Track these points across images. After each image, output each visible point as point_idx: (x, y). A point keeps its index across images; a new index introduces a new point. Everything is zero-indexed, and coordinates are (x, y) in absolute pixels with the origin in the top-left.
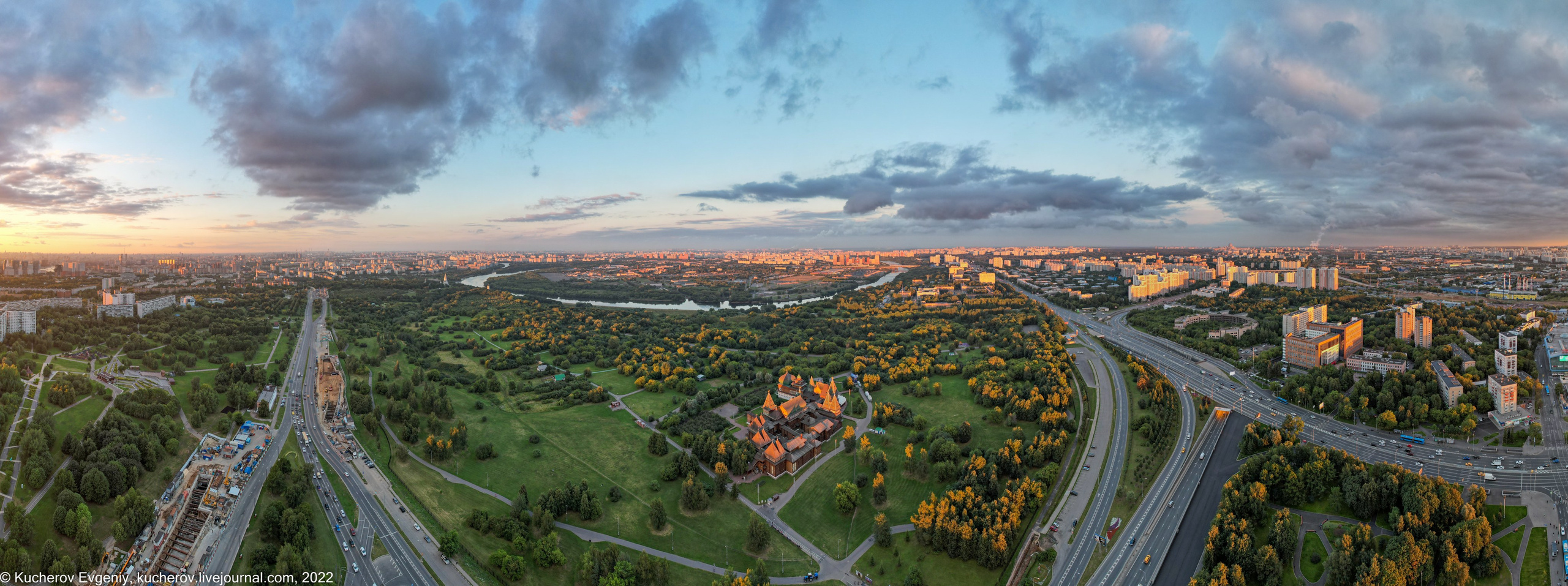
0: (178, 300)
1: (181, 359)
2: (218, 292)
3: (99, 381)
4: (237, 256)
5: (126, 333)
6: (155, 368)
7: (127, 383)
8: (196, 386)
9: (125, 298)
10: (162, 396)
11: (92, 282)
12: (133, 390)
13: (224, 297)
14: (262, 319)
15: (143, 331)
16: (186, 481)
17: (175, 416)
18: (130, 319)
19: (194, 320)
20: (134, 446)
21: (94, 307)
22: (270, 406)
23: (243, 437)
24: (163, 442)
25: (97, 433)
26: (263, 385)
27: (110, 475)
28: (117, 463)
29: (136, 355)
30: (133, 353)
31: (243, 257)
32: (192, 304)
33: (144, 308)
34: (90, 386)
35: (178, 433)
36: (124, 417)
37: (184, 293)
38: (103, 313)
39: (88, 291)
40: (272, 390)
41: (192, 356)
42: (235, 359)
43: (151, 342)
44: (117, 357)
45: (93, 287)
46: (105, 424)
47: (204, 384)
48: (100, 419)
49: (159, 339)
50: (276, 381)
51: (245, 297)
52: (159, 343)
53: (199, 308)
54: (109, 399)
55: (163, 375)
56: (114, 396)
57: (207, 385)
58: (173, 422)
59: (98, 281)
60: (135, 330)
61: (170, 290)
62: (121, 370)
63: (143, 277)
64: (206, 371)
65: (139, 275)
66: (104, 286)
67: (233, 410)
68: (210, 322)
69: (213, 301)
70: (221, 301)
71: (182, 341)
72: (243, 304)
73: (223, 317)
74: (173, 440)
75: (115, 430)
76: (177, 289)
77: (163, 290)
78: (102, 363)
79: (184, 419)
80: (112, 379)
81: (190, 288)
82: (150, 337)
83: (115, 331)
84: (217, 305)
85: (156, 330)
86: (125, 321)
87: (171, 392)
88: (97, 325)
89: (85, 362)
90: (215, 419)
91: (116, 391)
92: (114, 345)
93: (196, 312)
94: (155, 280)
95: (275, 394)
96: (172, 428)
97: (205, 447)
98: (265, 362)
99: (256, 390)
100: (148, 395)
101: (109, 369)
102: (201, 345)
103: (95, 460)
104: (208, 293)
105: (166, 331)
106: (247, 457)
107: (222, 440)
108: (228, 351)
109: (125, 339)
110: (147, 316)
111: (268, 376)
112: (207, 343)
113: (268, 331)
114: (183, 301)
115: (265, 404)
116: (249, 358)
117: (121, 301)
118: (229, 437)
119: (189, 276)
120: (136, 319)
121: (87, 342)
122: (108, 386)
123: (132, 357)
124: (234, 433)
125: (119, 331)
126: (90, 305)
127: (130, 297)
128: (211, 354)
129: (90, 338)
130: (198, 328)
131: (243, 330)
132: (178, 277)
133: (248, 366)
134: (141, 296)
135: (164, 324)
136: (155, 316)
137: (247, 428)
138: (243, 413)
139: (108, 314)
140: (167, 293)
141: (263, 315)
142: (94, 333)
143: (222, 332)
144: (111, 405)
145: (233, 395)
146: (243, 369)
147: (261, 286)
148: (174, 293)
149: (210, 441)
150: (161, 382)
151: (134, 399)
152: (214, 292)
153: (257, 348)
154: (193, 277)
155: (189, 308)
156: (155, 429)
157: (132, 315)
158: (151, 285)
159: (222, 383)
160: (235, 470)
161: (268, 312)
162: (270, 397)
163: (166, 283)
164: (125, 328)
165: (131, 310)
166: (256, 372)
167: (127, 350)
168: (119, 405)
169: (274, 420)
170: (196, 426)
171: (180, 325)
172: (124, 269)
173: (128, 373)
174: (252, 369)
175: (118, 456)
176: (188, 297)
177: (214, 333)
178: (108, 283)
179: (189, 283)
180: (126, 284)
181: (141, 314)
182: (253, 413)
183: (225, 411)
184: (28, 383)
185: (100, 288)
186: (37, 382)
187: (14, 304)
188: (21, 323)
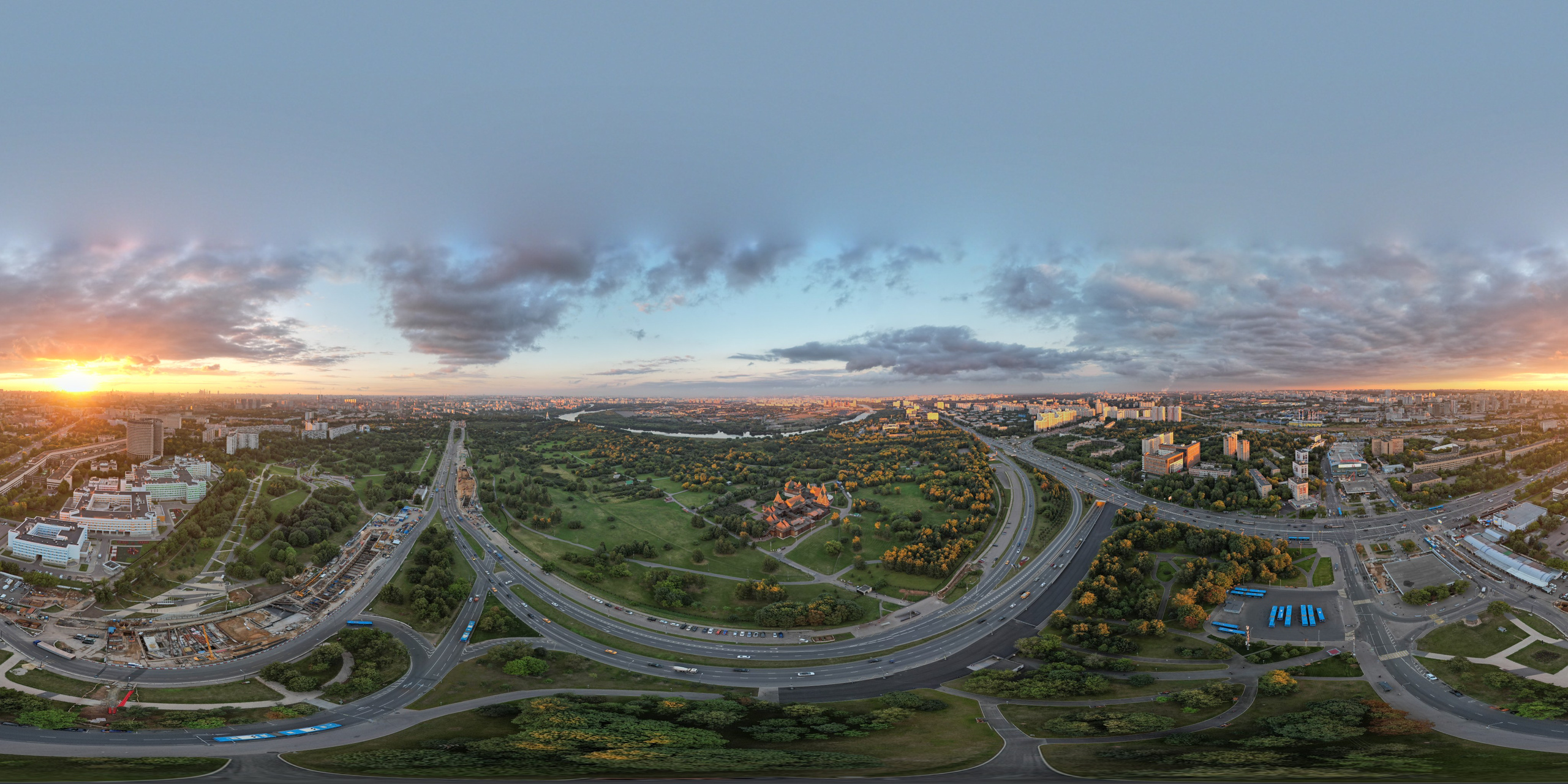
0: (358, 427)
1: (359, 468)
2: (387, 422)
3: (303, 481)
4: (400, 398)
5: (321, 449)
6: (341, 474)
7: (321, 483)
8: (370, 485)
9: (321, 426)
10: (346, 491)
11: (298, 414)
12: (326, 486)
13: (391, 426)
14: (417, 441)
15: (333, 448)
16: (362, 537)
17: (355, 502)
18: (324, 440)
19: (369, 441)
20: (327, 519)
21: (300, 432)
22: (423, 498)
23: (403, 515)
24: (347, 517)
25: (301, 511)
26: (418, 485)
27: (309, 534)
28: (314, 528)
29: (329, 465)
30: (326, 463)
31: (405, 398)
32: (368, 430)
33: (334, 433)
34: (296, 484)
35: (357, 512)
36: (319, 502)
37: (363, 422)
38: (306, 436)
39: (295, 421)
40: (424, 488)
41: (367, 466)
42: (398, 468)
43: (339, 456)
44: (315, 466)
45: (300, 418)
46: (307, 506)
47: (375, 484)
48: (304, 503)
49: (344, 454)
50: (427, 482)
51: (406, 426)
52: (344, 457)
53: (372, 433)
54: (309, 492)
55: (346, 478)
56: (312, 490)
57: (378, 485)
58: (353, 506)
59: (302, 414)
60: (328, 447)
61: (353, 420)
62: (317, 474)
63: (333, 412)
64: (377, 476)
65: (331, 410)
66: (306, 418)
67: (396, 500)
68: (380, 442)
69: (383, 428)
70: (389, 428)
71: (360, 455)
72: (404, 431)
73: (390, 439)
74: (353, 516)
75: (313, 510)
76: (357, 420)
77: (347, 421)
78: (305, 470)
79: (361, 505)
80: (311, 480)
81: (367, 419)
82: (338, 452)
83: (313, 448)
84: (386, 431)
85: (342, 448)
86: (320, 441)
87: (352, 488)
88: (302, 444)
89: (293, 469)
90: (383, 505)
91: (313, 487)
92: (312, 459)
93: (370, 435)
94: (342, 413)
95: (426, 491)
96: (352, 509)
97: (376, 520)
98: (419, 469)
99: (412, 488)
100: (336, 490)
101: (309, 474)
102: (374, 459)
103: (297, 526)
104: (380, 423)
105: (349, 448)
106: (406, 525)
107: (388, 517)
108: (393, 463)
109: (320, 454)
110: (336, 438)
111: (421, 480)
112: (378, 457)
113: (422, 449)
114: (362, 428)
115: (419, 497)
116: (408, 468)
117: (318, 428)
118: (393, 515)
119: (366, 411)
120: (328, 440)
121: (294, 456)
122: (309, 484)
123: (325, 466)
124: (397, 513)
125: (316, 448)
126: (297, 430)
127: (325, 425)
128: (380, 465)
129: (297, 453)
130: (371, 447)
131: (403, 449)
132: (359, 411)
133: (407, 473)
134: (332, 425)
135: (348, 444)
136: (341, 438)
137: (406, 510)
138: (403, 501)
139: (309, 436)
140: (350, 423)
141: (418, 438)
142: (300, 449)
143: (389, 450)
144: (310, 495)
145: (396, 491)
146: (403, 475)
147: (417, 419)
148: (355, 423)
149: (379, 517)
150: (345, 482)
151: (326, 492)
152: (383, 422)
153: (414, 461)
154: (369, 411)
155: (365, 432)
156: (340, 510)
157: (325, 437)
158: (339, 417)
159: (388, 484)
160: (397, 532)
161: (422, 436)
162: (423, 492)
163: (349, 416)
164: (320, 446)
165: (325, 434)
166: (413, 477)
167: (321, 461)
168: (315, 496)
169: (425, 506)
170: (370, 508)
171: (359, 444)
172: (321, 406)
173: (322, 476)
174: (410, 475)
175: (315, 524)
176: (365, 426)
177: (383, 450)
178: (309, 415)
179: (366, 416)
180: (321, 416)
181: (332, 437)
182: (410, 502)
183: (390, 500)
184: (253, 481)
185: (304, 419)
186: (258, 481)
187: (242, 429)
188: (247, 441)
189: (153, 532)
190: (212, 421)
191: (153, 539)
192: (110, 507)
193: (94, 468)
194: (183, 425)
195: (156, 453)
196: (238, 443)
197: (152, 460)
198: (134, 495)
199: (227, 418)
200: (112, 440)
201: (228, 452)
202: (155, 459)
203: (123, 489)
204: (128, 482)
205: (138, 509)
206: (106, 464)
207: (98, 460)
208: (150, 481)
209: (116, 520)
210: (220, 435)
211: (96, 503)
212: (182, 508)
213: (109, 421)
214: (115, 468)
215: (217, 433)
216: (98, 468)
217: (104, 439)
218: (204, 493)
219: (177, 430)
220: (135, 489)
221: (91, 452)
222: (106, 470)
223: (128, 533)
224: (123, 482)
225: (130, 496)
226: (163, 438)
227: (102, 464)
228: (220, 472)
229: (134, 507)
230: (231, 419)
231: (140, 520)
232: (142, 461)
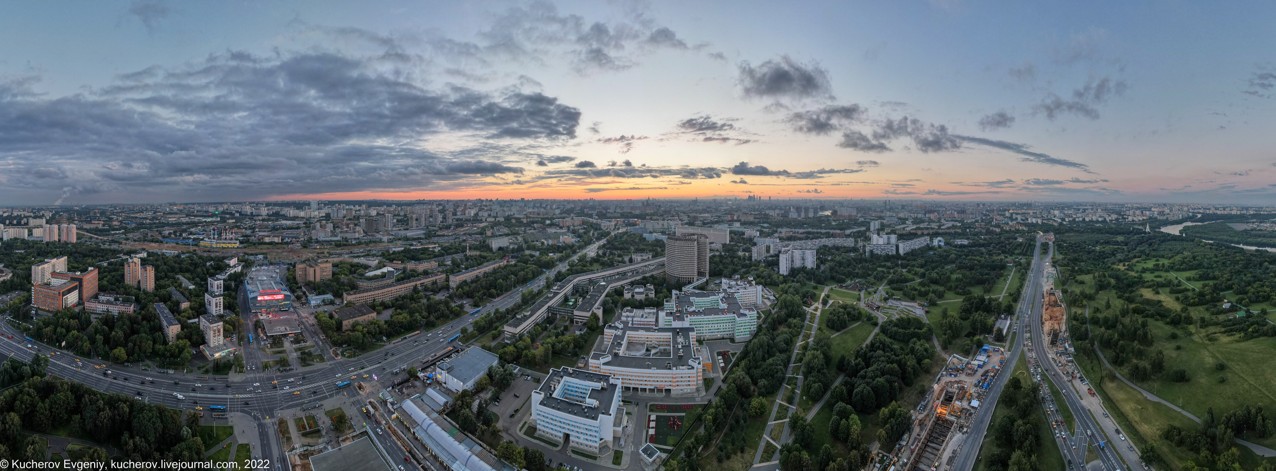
0: (931, 240)
1: (934, 292)
2: (963, 235)
3: (866, 309)
4: (978, 205)
5: (889, 268)
6: (913, 299)
7: (890, 311)
8: (945, 314)
9: (889, 238)
10: (918, 323)
11: (862, 224)
12: (895, 317)
13: (968, 239)
14: (999, 258)
15: (903, 266)
16: (936, 394)
17: (928, 339)
18: (893, 256)
19: (944, 258)
20: (895, 365)
21: (864, 246)
22: (1005, 332)
23: (982, 358)
24: (919, 361)
25: (865, 353)
26: (999, 314)
27: (875, 389)
28: (881, 380)
29: (898, 286)
30: (895, 285)
31: (984, 205)
32: (942, 244)
33: (904, 248)
34: (860, 313)
35: (931, 355)
36: (888, 340)
37: (936, 234)
38: (871, 251)
39: (859, 232)
40: (1006, 319)
41: (941, 289)
42: (977, 291)
43: (910, 276)
44: (882, 289)
45: (863, 229)
46: (873, 347)
47: (950, 313)
48: (868, 342)
49: (916, 274)
50: (1009, 311)
51: (985, 239)
52: (916, 278)
53: (947, 248)
54: (876, 324)
55: (920, 305)
56: (880, 321)
57: (953, 313)
58: (927, 345)
59: (866, 224)
60: (897, 265)
61: (926, 232)
62: (886, 300)
63: (903, 221)
64: (953, 302)
65: (900, 219)
66: (872, 229)
67: (974, 335)
68: (957, 259)
69: (959, 242)
70: (966, 242)
71: (934, 275)
72: (983, 245)
73: (967, 256)
74: (927, 361)
75: (880, 352)
76: (931, 231)
77: (919, 232)
78: (870, 293)
79: (936, 343)
80: (878, 308)
81: (940, 231)
82: (909, 271)
83: (880, 266)
84: (962, 246)
85: (913, 266)
86: (888, 258)
87: (925, 320)
88: (866, 261)
89: (856, 293)
90: (958, 342)
91: (881, 318)
92: (880, 279)
93: (945, 251)
94: (914, 223)
95: (1008, 322)
96: (926, 350)
97: (951, 366)
98: (1001, 295)
99: (993, 318)
100: (907, 323)
101: (876, 299)
102: (949, 279)
103: (864, 377)
104: (956, 235)
105: (922, 266)
106: (985, 374)
107: (965, 360)
108: (970, 284)
109: (889, 273)
110: (907, 254)
111: (1003, 307)
112: (954, 276)
113: (1003, 267)
114: (936, 242)
115: (1000, 330)
116: (988, 291)
117: (886, 242)
118: (970, 358)
119: (939, 220)
120: (897, 256)
121: (857, 276)
122: (875, 313)
123: (894, 289)
124: (975, 354)
125: (884, 266)
126: (861, 244)
127: (893, 238)
128: (957, 287)
129: (860, 272)
130: (947, 264)
131: (982, 267)
132: (931, 221)
133: (987, 297)
134: (902, 237)
135: (920, 261)
136: (913, 254)
137: (985, 350)
138: (982, 337)
139: (875, 252)
140: (923, 235)
141: (999, 254)
142: (863, 268)
143: (966, 268)
144: (877, 330)
145: (974, 323)
146: (982, 300)
147: (998, 230)
148: (928, 234)
149: (955, 360)
150: (916, 310)
151: (896, 325)
152: (959, 234)
153: (994, 283)
154: (943, 221)
155: (940, 247)
156: (912, 351)
157: (894, 253)
158: (910, 227)
159: (966, 312)
160: (976, 386)
161: (1004, 252)
162: (1005, 324)
163: (922, 226)
164: (889, 264)
165: (894, 248)
166: (994, 303)
167: (890, 283)
168: (884, 330)
169: (1007, 344)
170: (945, 348)
171: (932, 262)
172: (888, 214)
173: (890, 302)
174: (990, 300)
175: (883, 374)
176: (939, 238)
177: (959, 268)
178: (875, 225)
179: (939, 227)
180: (889, 226)
181: (901, 252)
182: (990, 338)
183: (968, 335)
184: (809, 310)
185: (868, 229)
186: (816, 309)
187: (797, 243)
188: (803, 259)
189: (698, 390)
190: (762, 234)
191: (698, 401)
192: (647, 350)
193: (627, 296)
194: (732, 239)
195: (701, 274)
196: (792, 261)
197: (696, 284)
198: (676, 332)
199: (779, 230)
200: (648, 260)
201: (781, 272)
202: (700, 282)
203: (661, 324)
204: (667, 315)
205: (681, 353)
206: (641, 290)
207: (632, 284)
208: (694, 313)
209: (654, 371)
210: (772, 252)
211: (630, 344)
212: (731, 349)
213: (645, 235)
214: (652, 295)
215: (768, 249)
216: (633, 296)
217: (639, 258)
218: (754, 328)
219: (724, 245)
220: (677, 324)
221: (623, 275)
222: (642, 297)
223: (668, 391)
224: (662, 314)
225: (671, 334)
226: (709, 255)
227: (637, 290)
228: (772, 298)
229: (676, 350)
230: (784, 231)
231: (683, 371)
232: (685, 284)
